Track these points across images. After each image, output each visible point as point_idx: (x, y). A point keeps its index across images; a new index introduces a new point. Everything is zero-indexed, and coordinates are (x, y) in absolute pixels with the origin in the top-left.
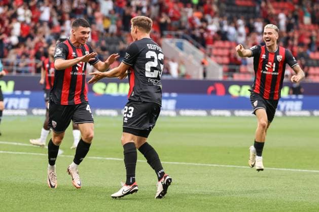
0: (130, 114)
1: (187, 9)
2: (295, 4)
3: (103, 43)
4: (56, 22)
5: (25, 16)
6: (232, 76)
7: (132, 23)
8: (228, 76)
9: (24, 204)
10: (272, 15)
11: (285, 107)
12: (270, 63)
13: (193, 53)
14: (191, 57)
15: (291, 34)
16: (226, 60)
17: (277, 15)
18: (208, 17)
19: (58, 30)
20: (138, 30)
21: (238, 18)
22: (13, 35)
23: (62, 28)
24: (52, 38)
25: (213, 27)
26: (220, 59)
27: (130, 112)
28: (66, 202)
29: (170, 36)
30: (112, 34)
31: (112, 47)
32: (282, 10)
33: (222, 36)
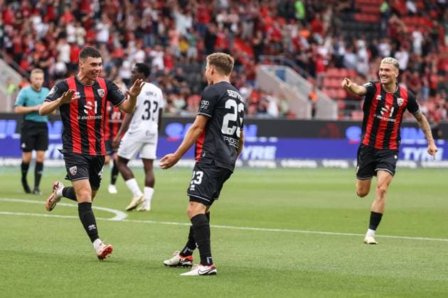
0: (198, 180)
1: (290, 27)
2: (433, 19)
3: (180, 71)
4: (117, 44)
5: (76, 36)
6: (350, 115)
7: (208, 61)
8: (345, 115)
9: (77, 285)
10: (403, 33)
11: (420, 156)
12: (387, 106)
13: (299, 84)
14: (295, 89)
15: (428, 59)
16: (342, 94)
17: (410, 34)
18: (318, 37)
19: (119, 54)
20: (215, 70)
21: (358, 38)
22: (60, 61)
23: (126, 51)
24: (112, 64)
25: (324, 50)
26: (333, 92)
27: (198, 177)
28: (133, 282)
29: (268, 62)
30: (191, 60)
31: (191, 76)
32: (417, 27)
33: (337, 62)
